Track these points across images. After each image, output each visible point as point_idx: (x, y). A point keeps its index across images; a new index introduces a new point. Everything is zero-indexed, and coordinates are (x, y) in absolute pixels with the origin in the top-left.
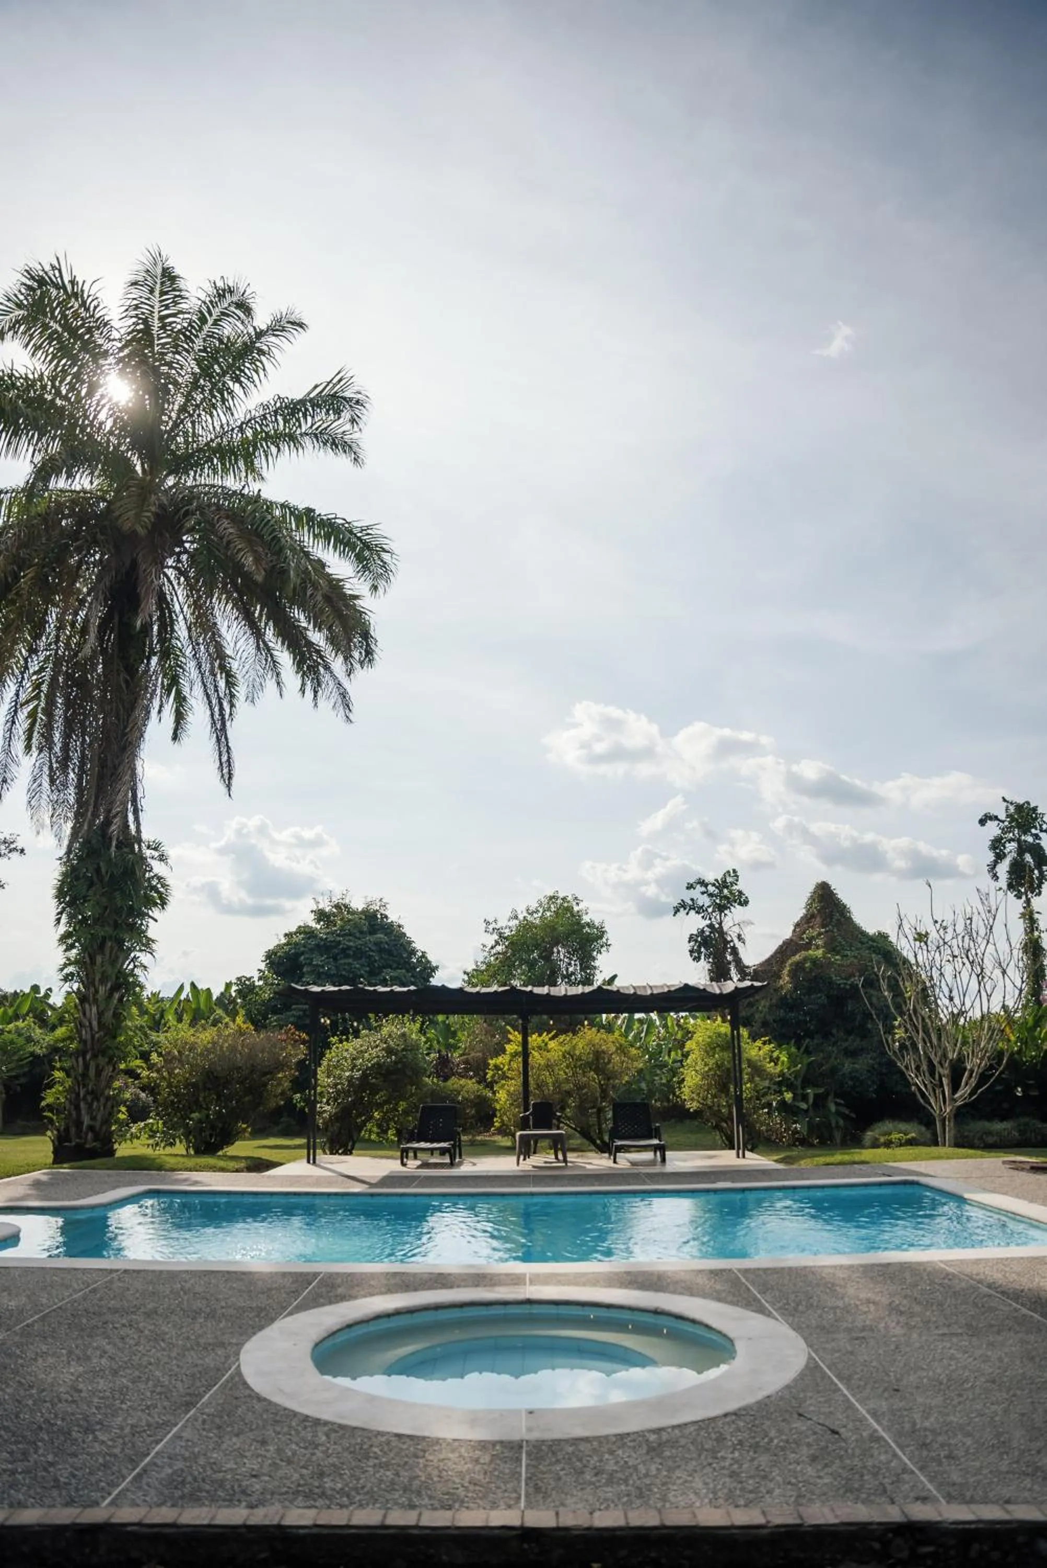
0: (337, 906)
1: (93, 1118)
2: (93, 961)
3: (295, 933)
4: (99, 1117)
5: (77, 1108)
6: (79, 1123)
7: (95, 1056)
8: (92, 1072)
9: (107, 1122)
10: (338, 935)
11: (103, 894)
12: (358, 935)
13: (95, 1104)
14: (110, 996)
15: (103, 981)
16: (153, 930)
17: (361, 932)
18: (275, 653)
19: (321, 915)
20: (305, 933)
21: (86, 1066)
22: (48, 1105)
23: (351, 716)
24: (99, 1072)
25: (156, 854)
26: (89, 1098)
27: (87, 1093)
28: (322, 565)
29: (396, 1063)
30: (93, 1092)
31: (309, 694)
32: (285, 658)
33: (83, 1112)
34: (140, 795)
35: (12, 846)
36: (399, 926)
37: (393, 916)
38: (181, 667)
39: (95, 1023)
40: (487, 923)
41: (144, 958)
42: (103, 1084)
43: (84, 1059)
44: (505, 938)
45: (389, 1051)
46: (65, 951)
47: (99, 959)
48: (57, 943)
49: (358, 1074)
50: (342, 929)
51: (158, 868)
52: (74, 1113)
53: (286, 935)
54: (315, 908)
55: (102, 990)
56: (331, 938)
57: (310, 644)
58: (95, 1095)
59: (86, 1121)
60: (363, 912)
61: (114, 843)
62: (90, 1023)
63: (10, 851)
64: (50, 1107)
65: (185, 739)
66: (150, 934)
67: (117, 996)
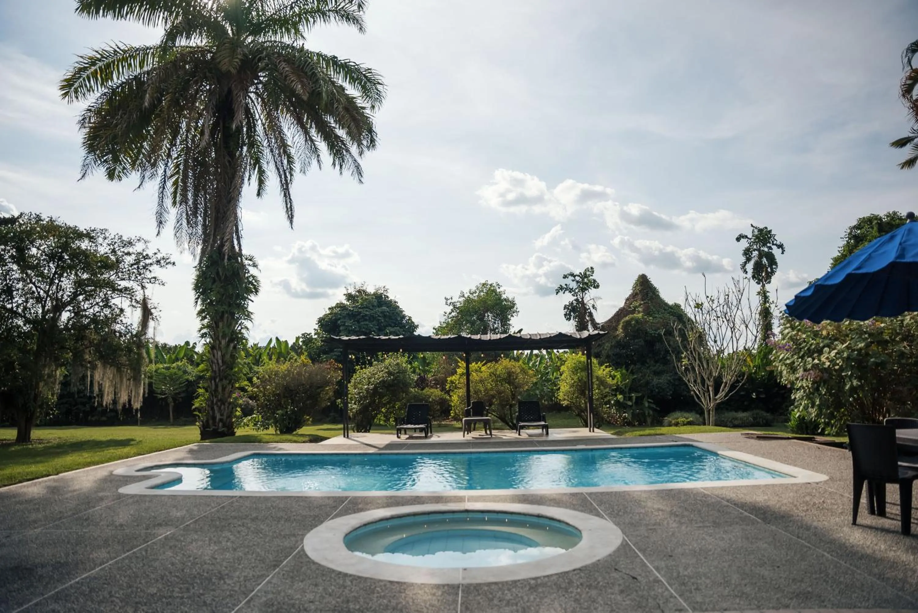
0: (359, 291)
1: (222, 415)
2: (217, 326)
3: (335, 307)
4: (225, 414)
5: (213, 409)
6: (214, 418)
7: (221, 380)
8: (220, 389)
9: (230, 416)
10: (360, 308)
11: (222, 287)
12: (371, 307)
13: (223, 407)
14: (228, 345)
15: (224, 337)
16: (251, 307)
17: (373, 306)
18: (316, 143)
19: (349, 297)
20: (340, 307)
21: (217, 386)
22: (196, 408)
23: (362, 179)
24: (224, 389)
25: (251, 263)
26: (219, 403)
27: (218, 401)
28: (343, 89)
29: (393, 380)
30: (220, 400)
31: (338, 167)
32: (322, 146)
33: (216, 412)
34: (240, 229)
35: (168, 261)
36: (395, 302)
37: (392, 296)
38: (261, 153)
39: (220, 361)
40: (447, 299)
41: (247, 323)
42: (227, 395)
43: (215, 381)
44: (457, 308)
45: (390, 373)
46: (201, 320)
47: (221, 324)
48: (196, 316)
49: (371, 387)
50: (362, 304)
51: (253, 271)
52: (211, 412)
53: (329, 309)
54: (346, 293)
55: (223, 342)
56: (356, 310)
57: (337, 137)
58: (223, 402)
59: (218, 416)
60: (374, 294)
61: (226, 257)
62: (217, 361)
63: (167, 264)
64: (198, 409)
65: (264, 195)
66: (250, 309)
67: (232, 345)
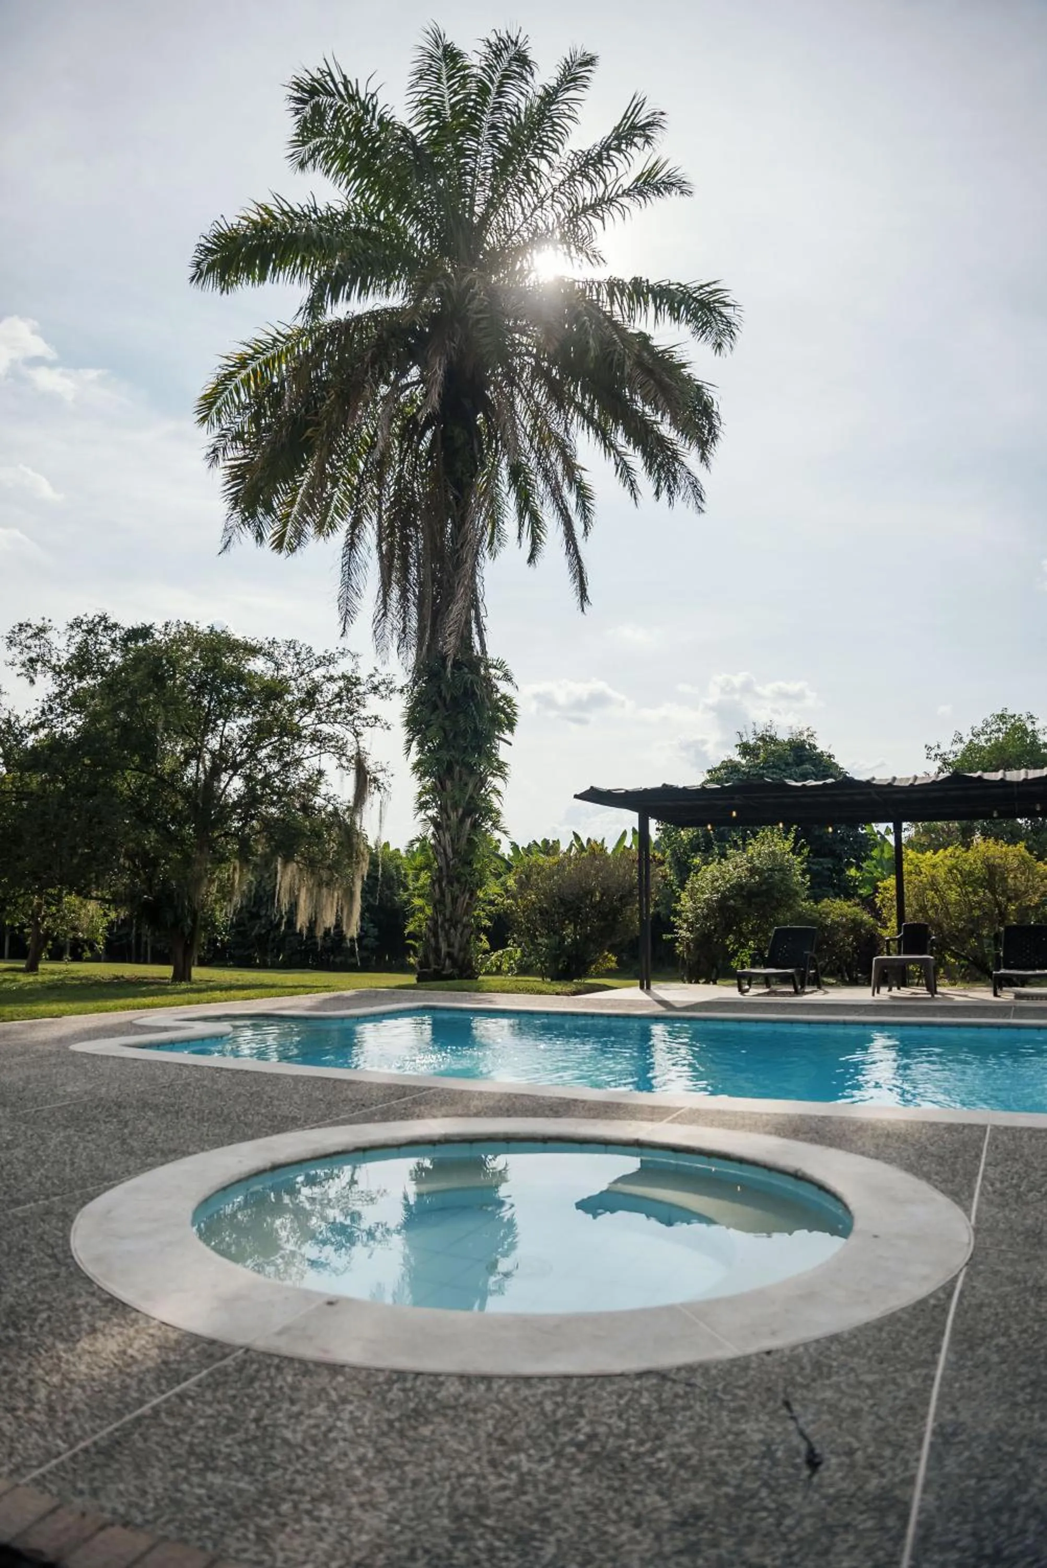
0: (762, 739)
1: (450, 945)
2: (444, 788)
3: (719, 769)
4: (457, 945)
5: (436, 935)
6: (437, 950)
7: (450, 883)
8: (448, 900)
9: (465, 948)
10: (763, 768)
11: (446, 718)
12: (783, 767)
13: (452, 931)
14: (461, 821)
15: (455, 807)
16: (503, 753)
17: (787, 764)
18: (626, 458)
19: (745, 749)
20: (726, 767)
21: (442, 894)
22: (409, 933)
23: (704, 507)
24: (455, 900)
25: (500, 673)
26: (447, 926)
27: (445, 920)
29: (760, 884)
30: (450, 920)
31: (664, 494)
32: (636, 460)
33: (441, 939)
34: (483, 614)
35: (391, 687)
36: (830, 756)
37: (822, 746)
38: (529, 484)
39: (449, 850)
40: (929, 748)
41: (497, 782)
42: (460, 911)
43: (440, 886)
44: (949, 764)
45: (753, 871)
46: (420, 779)
47: (448, 784)
48: (410, 772)
49: (716, 897)
50: (766, 761)
51: (504, 688)
52: (432, 940)
53: (709, 771)
54: (739, 742)
55: (453, 816)
56: (753, 771)
57: (661, 440)
58: (454, 923)
59: (444, 948)
60: (790, 742)
62: (445, 850)
63: (391, 692)
64: (412, 936)
65: (539, 559)
66: (502, 758)
67: (469, 821)
